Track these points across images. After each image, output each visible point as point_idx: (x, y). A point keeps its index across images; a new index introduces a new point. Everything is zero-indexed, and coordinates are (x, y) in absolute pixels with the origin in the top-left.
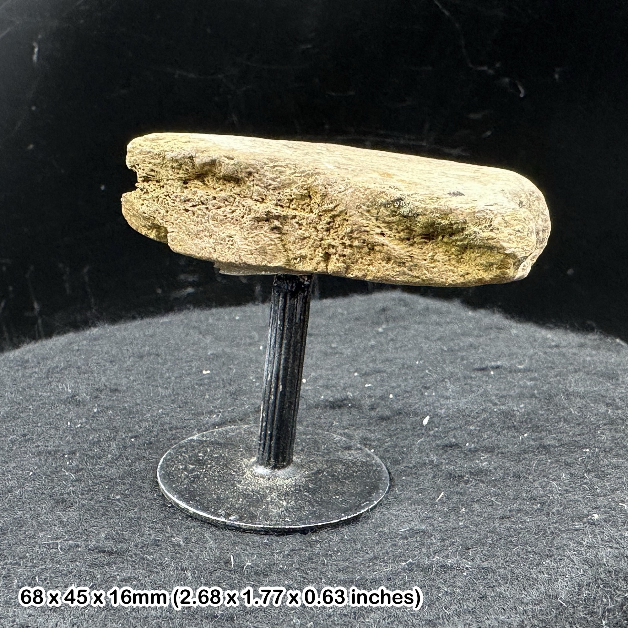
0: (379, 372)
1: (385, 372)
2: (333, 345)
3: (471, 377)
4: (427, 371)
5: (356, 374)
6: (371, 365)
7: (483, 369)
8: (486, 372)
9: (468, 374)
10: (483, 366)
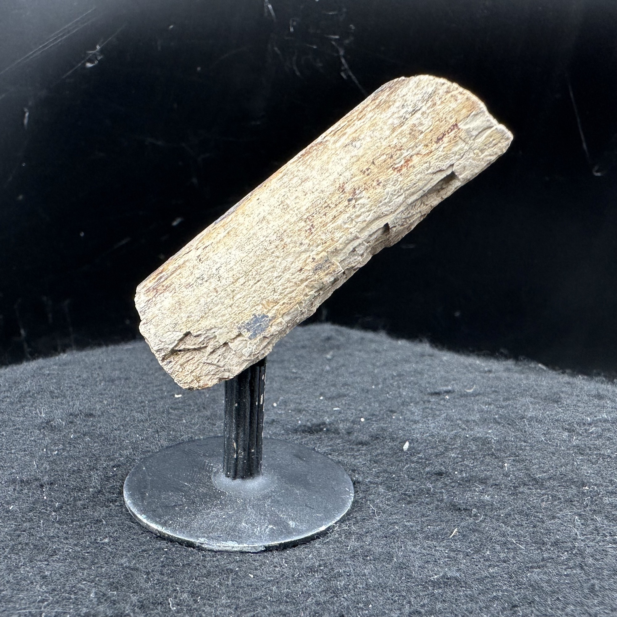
0: (343, 396)
1: (348, 395)
3: (430, 402)
4: (387, 395)
5: (321, 398)
7: (438, 394)
8: (442, 397)
9: (426, 398)
10: (437, 391)
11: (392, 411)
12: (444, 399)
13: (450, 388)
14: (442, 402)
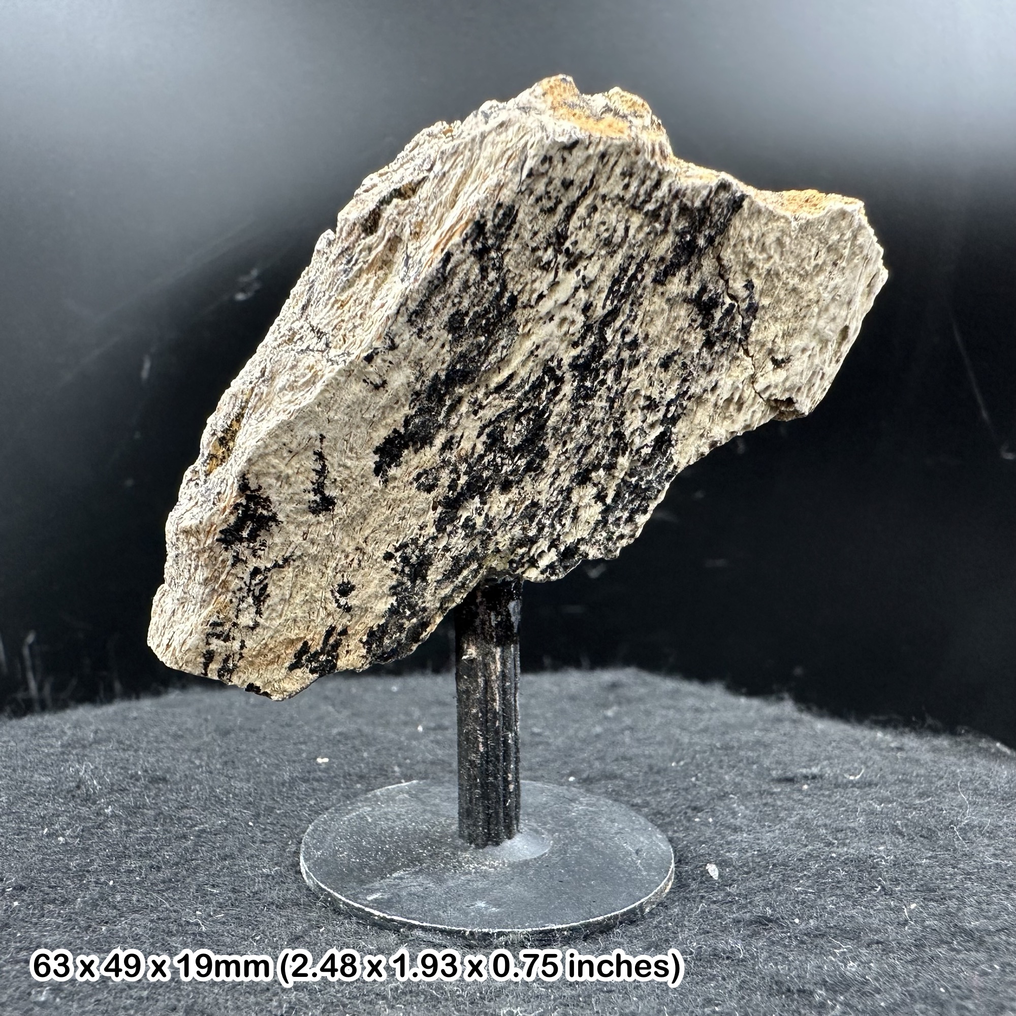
0: (612, 776)
1: (621, 777)
2: (536, 730)
3: (772, 794)
4: (693, 779)
5: (572, 779)
6: (597, 764)
7: (790, 780)
8: (796, 786)
9: (765, 787)
10: (789, 774)
11: (696, 809)
12: (800, 791)
13: (815, 770)
14: (796, 796)
